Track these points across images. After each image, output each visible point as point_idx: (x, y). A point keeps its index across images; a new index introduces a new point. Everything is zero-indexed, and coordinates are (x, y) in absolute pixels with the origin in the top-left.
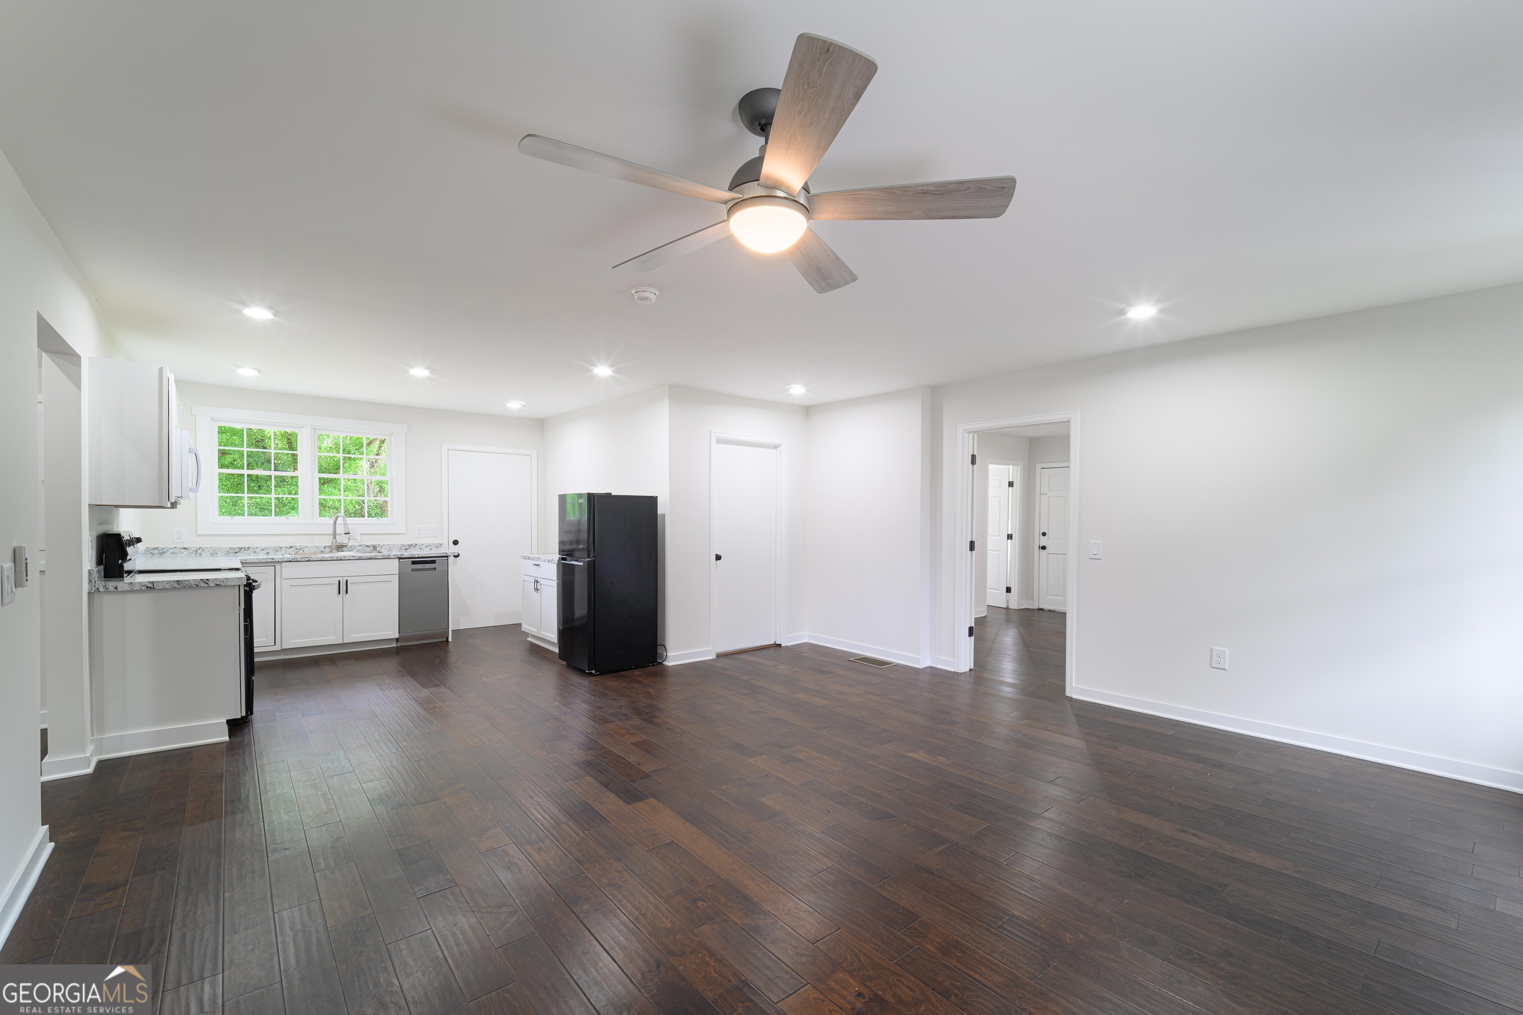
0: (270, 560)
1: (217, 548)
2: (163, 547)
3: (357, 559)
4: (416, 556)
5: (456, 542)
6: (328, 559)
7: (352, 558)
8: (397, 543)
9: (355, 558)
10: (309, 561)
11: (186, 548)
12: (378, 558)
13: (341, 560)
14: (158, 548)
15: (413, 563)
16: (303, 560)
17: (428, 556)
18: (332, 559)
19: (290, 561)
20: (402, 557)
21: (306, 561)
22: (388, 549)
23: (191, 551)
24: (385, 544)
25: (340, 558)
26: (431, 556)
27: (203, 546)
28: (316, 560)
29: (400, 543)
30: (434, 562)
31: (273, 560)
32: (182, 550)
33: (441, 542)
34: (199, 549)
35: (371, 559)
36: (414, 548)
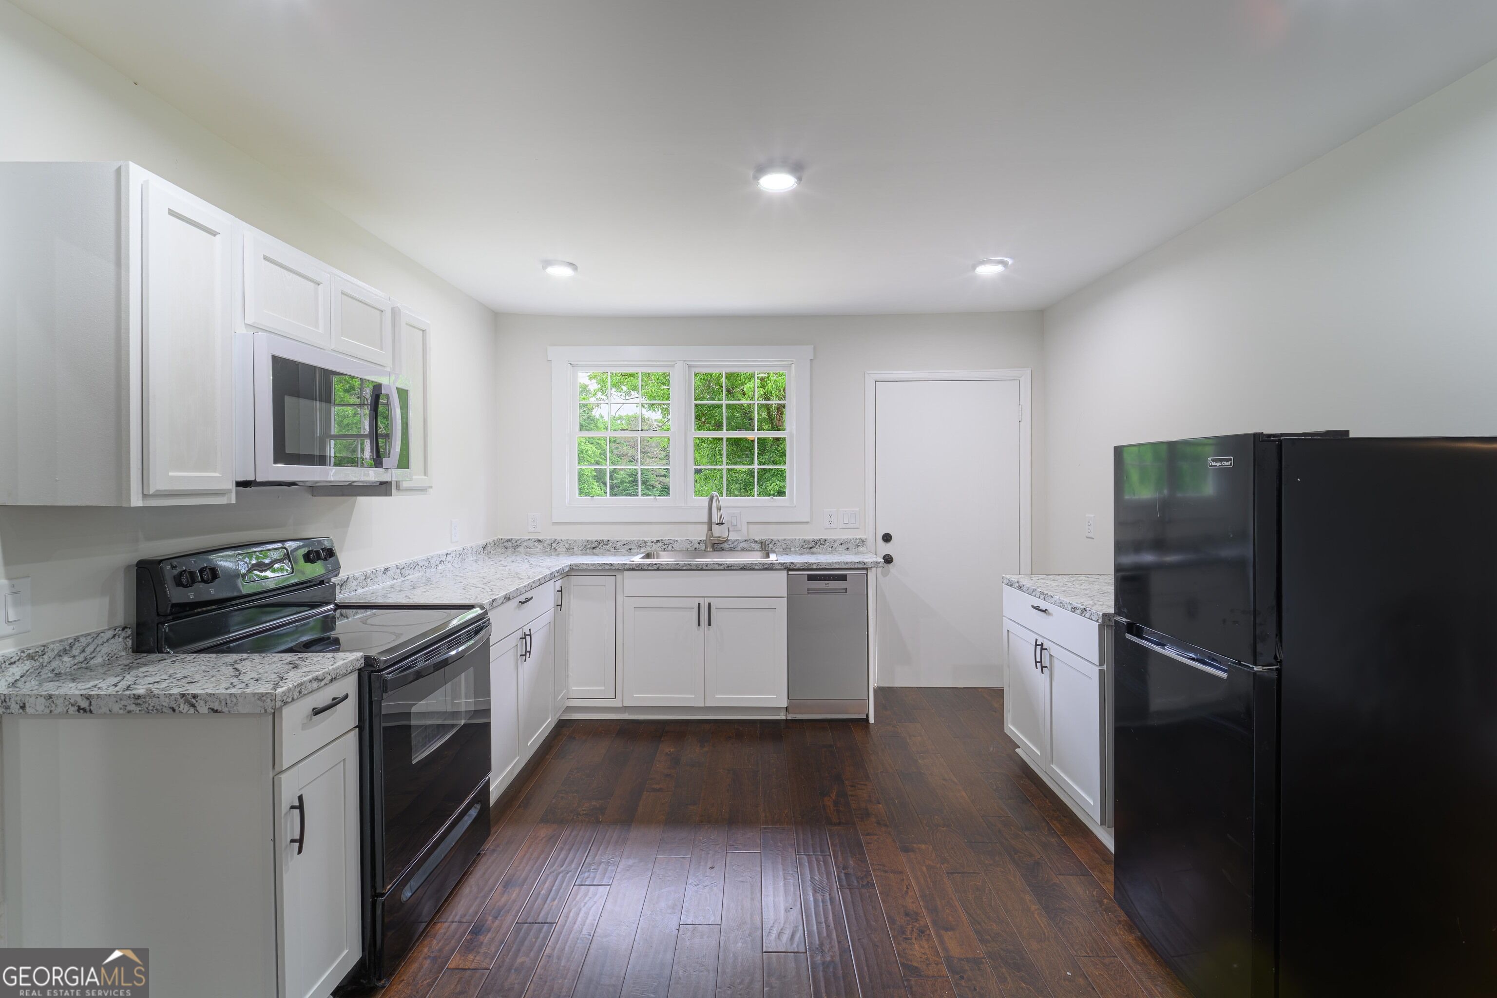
0: (607, 567)
1: (573, 542)
2: (517, 538)
3: (724, 570)
4: (815, 567)
5: (887, 538)
6: (684, 568)
7: (717, 567)
8: (798, 538)
9: (721, 567)
10: (658, 569)
11: (539, 541)
12: (756, 567)
13: (702, 569)
14: (512, 539)
15: (811, 578)
16: (650, 568)
17: (833, 567)
18: (689, 567)
19: (633, 569)
20: (792, 567)
21: (655, 570)
22: (784, 546)
23: (545, 545)
24: (780, 538)
25: (700, 567)
26: (837, 566)
27: (559, 538)
28: (667, 568)
29: (801, 538)
30: (843, 578)
31: (612, 567)
32: (536, 544)
33: (863, 537)
34: (554, 542)
35: (745, 569)
36: (822, 546)
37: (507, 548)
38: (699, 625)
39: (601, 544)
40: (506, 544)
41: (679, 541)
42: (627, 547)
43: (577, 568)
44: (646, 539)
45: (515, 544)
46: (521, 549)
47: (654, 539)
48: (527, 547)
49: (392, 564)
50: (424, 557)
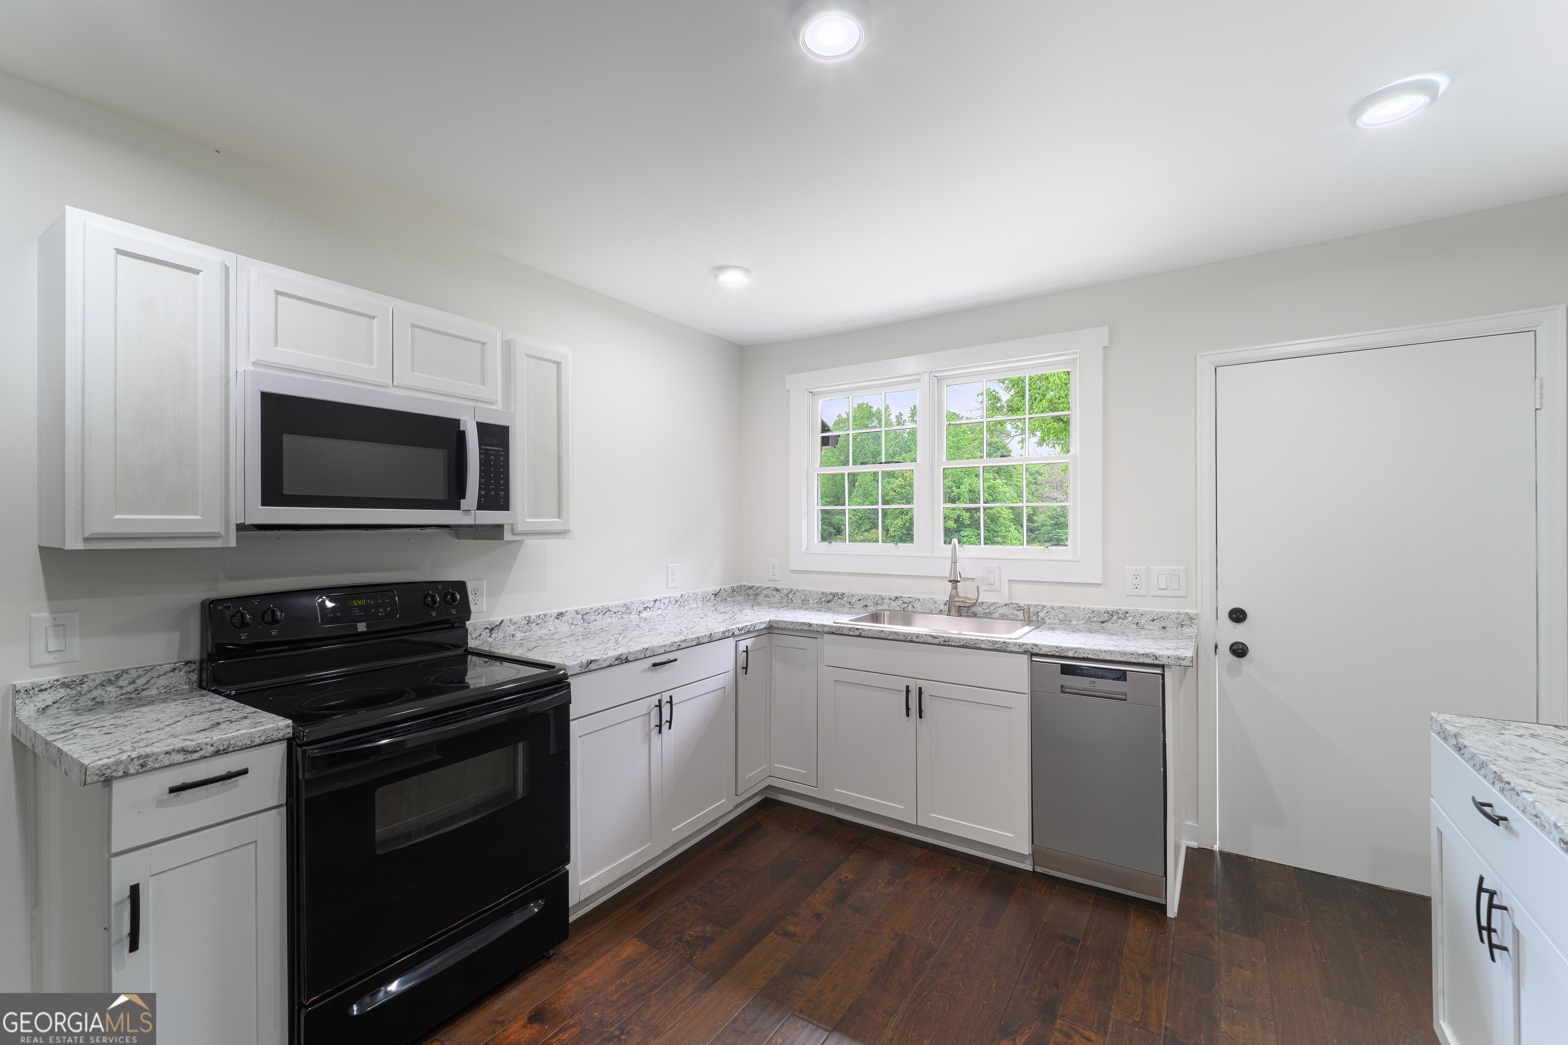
0: (806, 628)
1: (808, 593)
2: (758, 585)
3: (940, 644)
4: (1071, 654)
5: (1238, 616)
6: (890, 637)
7: (930, 640)
8: (1082, 606)
9: (936, 641)
10: (860, 636)
11: (777, 590)
12: (983, 646)
13: (911, 641)
14: (753, 586)
15: (1066, 670)
16: (851, 633)
17: (1101, 657)
18: (896, 637)
19: (833, 633)
20: (1035, 651)
21: (856, 636)
22: (1061, 616)
23: (782, 595)
24: (1055, 605)
25: (909, 638)
26: (1109, 657)
27: (795, 588)
28: (870, 635)
29: (1088, 606)
30: (1122, 676)
31: (810, 628)
32: (774, 593)
33: (1192, 611)
34: (791, 592)
35: (967, 647)
36: (1121, 621)
37: (749, 596)
38: (908, 715)
39: (836, 598)
40: (748, 591)
41: (921, 600)
42: (863, 603)
43: (776, 626)
44: (883, 594)
45: (756, 592)
46: (761, 598)
47: (893, 595)
48: (766, 596)
49: (571, 609)
50: (621, 602)
